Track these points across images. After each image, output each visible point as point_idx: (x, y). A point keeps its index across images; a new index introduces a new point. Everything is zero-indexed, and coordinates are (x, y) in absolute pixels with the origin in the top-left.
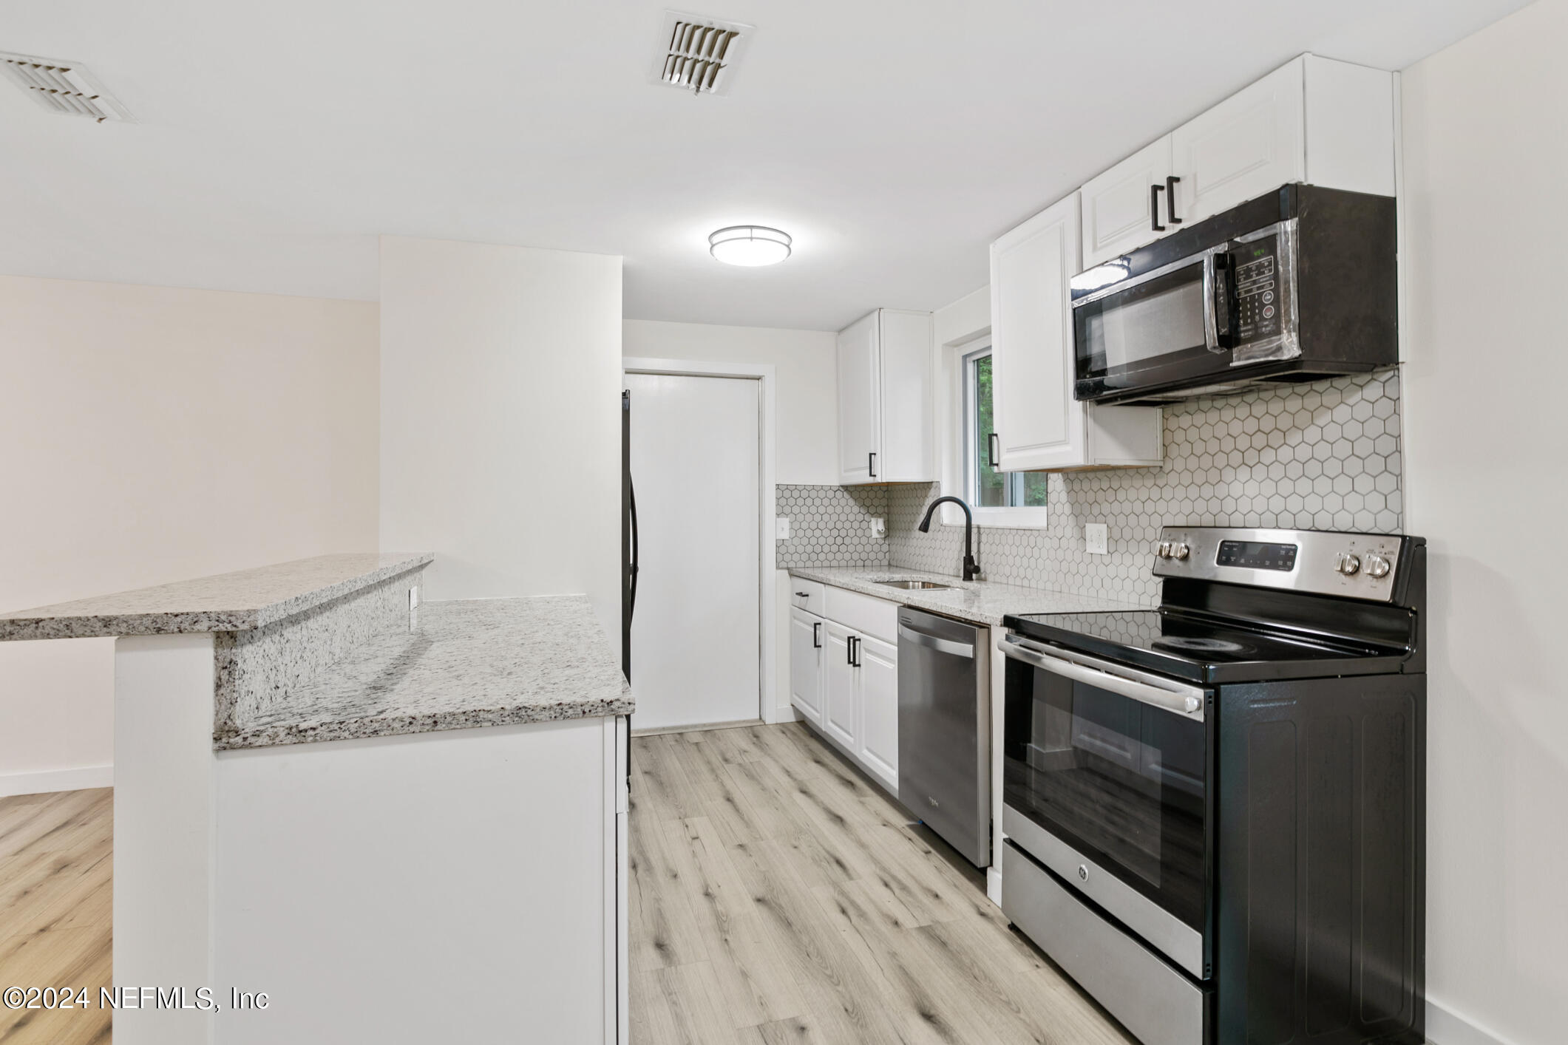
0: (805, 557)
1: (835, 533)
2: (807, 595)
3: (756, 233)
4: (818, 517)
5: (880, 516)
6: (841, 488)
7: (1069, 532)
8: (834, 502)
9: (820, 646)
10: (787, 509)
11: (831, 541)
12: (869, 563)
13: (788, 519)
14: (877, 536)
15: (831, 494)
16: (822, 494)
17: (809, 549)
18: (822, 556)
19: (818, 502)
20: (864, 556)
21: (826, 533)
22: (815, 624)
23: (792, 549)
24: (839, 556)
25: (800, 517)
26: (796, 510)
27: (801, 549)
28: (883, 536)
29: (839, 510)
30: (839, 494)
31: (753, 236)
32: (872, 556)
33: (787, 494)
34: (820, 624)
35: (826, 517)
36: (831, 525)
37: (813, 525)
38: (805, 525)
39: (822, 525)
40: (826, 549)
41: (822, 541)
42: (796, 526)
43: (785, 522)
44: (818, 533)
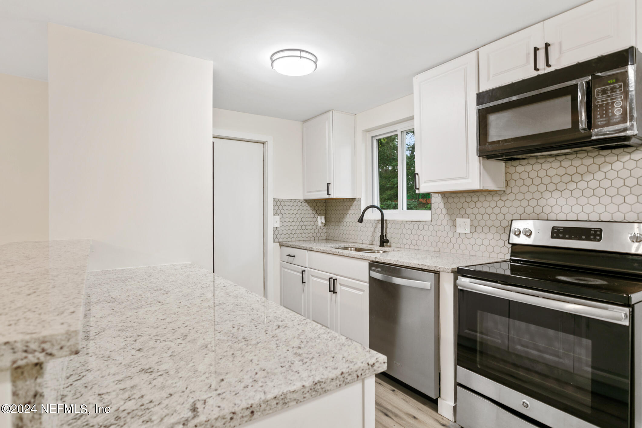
0: (287, 236)
1: (301, 223)
2: (294, 256)
3: (303, 54)
4: (293, 216)
5: (322, 215)
6: (304, 201)
7: (445, 222)
8: (301, 208)
9: (305, 283)
10: (279, 212)
11: (299, 227)
12: (316, 238)
13: (279, 217)
14: (321, 225)
15: (299, 204)
16: (295, 204)
17: (289, 232)
18: (295, 236)
19: (293, 208)
20: (315, 235)
21: (297, 223)
22: (303, 271)
23: (281, 232)
24: (303, 235)
25: (285, 216)
26: (283, 212)
27: (285, 232)
28: (323, 225)
29: (303, 212)
30: (303, 204)
31: (302, 56)
32: (318, 235)
33: (279, 203)
34: (304, 271)
35: (297, 216)
36: (299, 220)
37: (291, 220)
38: (287, 220)
39: (295, 220)
40: (297, 232)
41: (295, 228)
42: (283, 220)
43: (278, 218)
44: (293, 224)
